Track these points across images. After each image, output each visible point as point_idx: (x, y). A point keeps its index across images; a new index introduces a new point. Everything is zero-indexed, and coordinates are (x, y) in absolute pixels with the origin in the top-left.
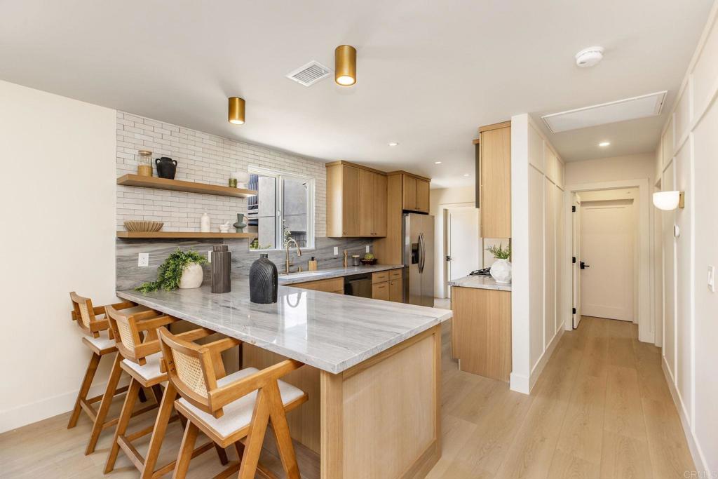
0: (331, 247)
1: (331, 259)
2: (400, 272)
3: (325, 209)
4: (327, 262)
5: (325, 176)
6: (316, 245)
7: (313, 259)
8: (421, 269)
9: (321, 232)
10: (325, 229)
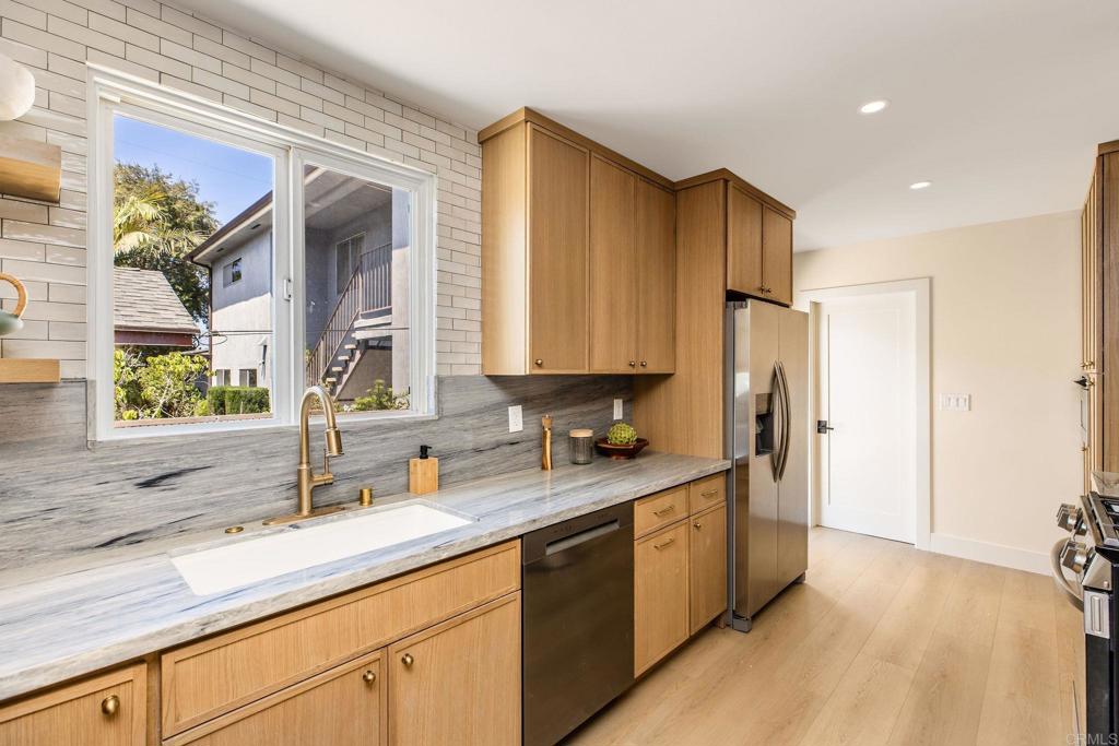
0: (500, 409)
1: (498, 445)
2: (719, 483)
3: (477, 284)
4: (482, 458)
5: (477, 174)
6: (439, 402)
7: (424, 452)
8: (778, 470)
9: (462, 359)
10: (476, 348)
